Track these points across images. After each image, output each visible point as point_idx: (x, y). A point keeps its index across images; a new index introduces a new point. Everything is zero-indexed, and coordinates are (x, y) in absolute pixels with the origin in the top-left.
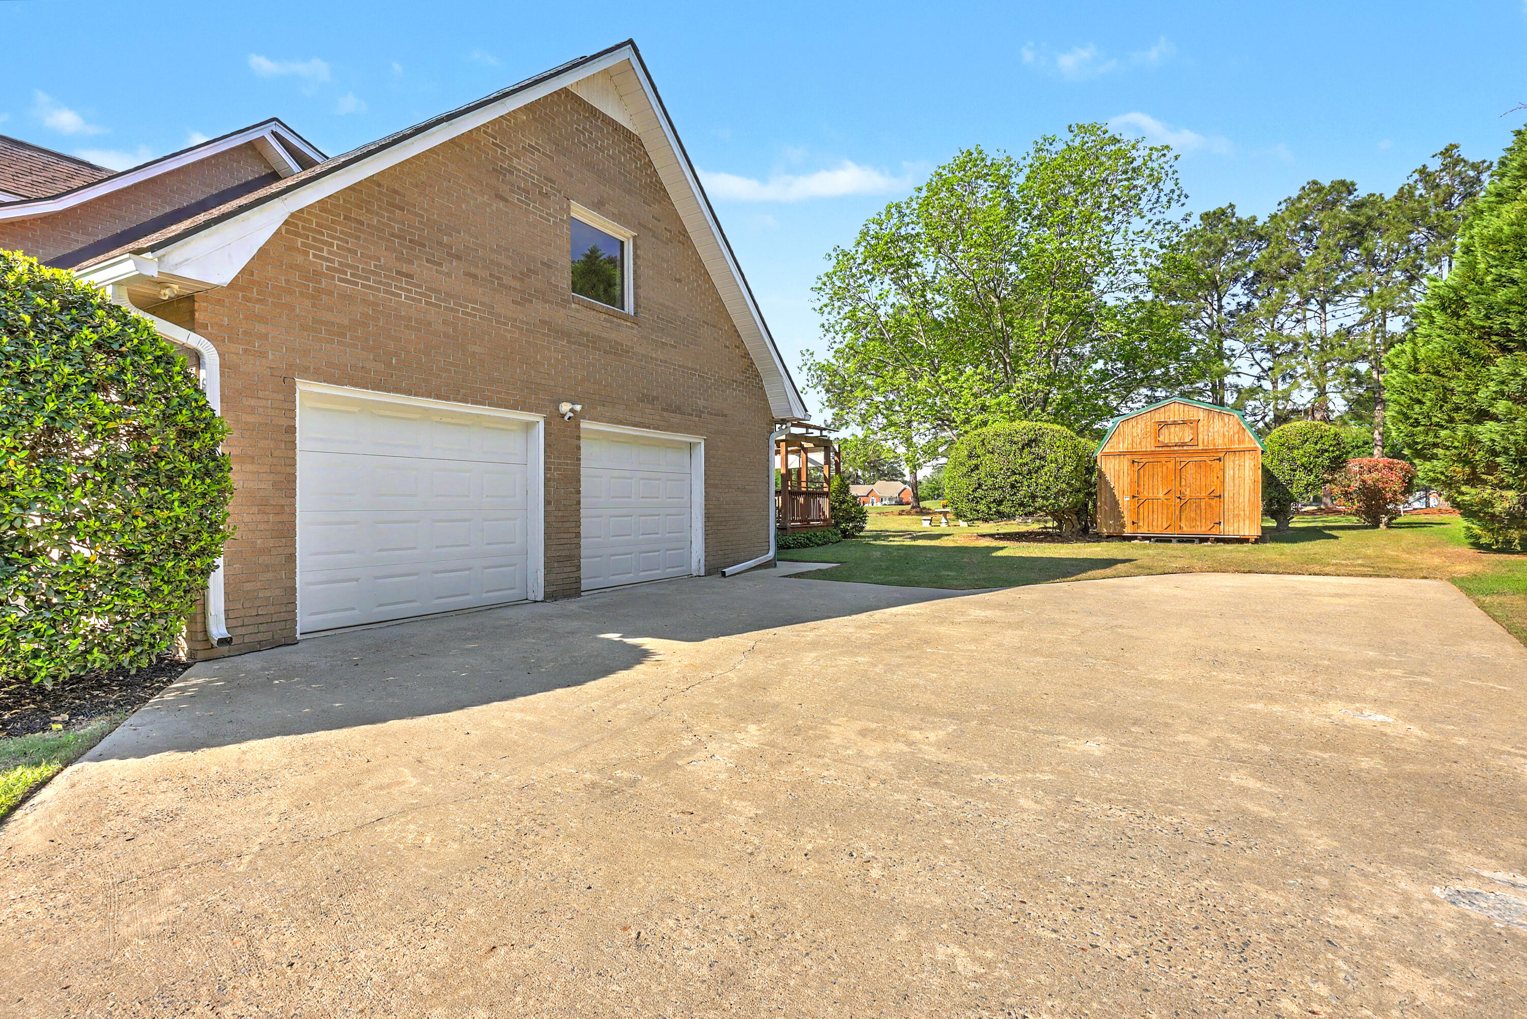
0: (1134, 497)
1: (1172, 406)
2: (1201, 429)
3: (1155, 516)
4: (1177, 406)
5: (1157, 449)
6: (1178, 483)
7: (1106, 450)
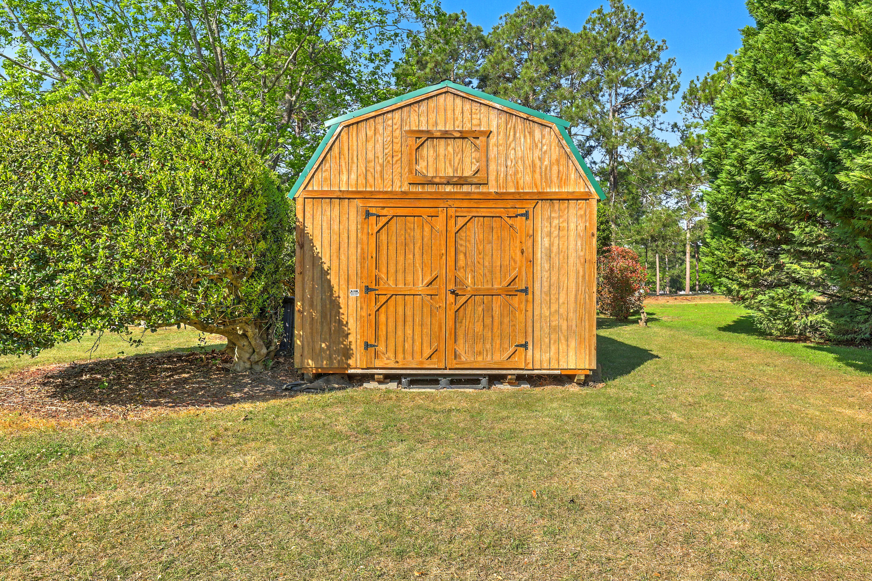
0: (368, 289)
1: (442, 98)
2: (493, 152)
3: (409, 332)
4: (450, 97)
5: (413, 189)
6: (451, 263)
7: (315, 186)
